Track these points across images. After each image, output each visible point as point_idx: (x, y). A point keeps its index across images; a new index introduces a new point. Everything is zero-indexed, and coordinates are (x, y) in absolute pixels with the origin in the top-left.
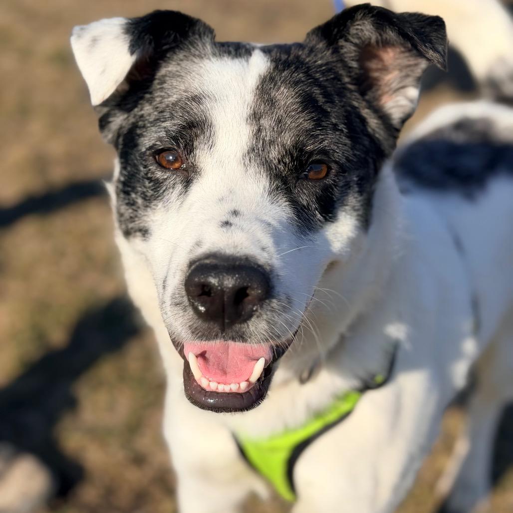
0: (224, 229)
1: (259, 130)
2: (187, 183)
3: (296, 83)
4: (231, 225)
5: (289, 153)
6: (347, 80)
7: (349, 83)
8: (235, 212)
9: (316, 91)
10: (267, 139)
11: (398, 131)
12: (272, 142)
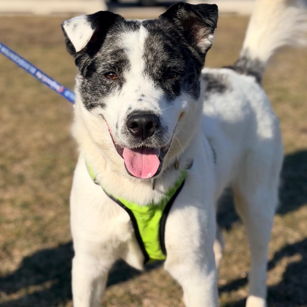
0: (139, 102)
1: (148, 61)
2: (121, 85)
3: (160, 40)
4: (142, 100)
5: (160, 69)
6: (181, 35)
7: (182, 36)
8: (143, 95)
9: (168, 42)
10: (151, 64)
11: (205, 54)
12: (153, 66)
